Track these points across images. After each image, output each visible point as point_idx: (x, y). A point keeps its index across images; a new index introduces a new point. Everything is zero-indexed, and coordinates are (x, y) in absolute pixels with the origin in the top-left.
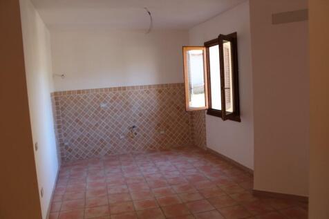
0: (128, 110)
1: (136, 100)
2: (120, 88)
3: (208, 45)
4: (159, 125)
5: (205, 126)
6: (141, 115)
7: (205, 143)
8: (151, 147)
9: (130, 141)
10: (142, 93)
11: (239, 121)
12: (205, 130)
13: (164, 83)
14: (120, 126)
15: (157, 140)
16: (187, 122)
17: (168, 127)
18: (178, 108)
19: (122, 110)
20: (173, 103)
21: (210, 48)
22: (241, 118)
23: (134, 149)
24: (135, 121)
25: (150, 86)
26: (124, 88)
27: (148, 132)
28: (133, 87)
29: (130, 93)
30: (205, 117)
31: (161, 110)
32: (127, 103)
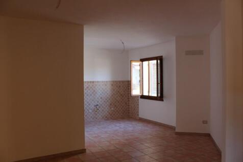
0: (94, 95)
1: (99, 89)
2: (91, 82)
3: (142, 60)
4: (111, 104)
5: (138, 105)
6: (101, 98)
7: (138, 115)
8: (106, 117)
9: (95, 113)
10: (103, 85)
12: (138, 108)
13: (115, 80)
14: (89, 104)
15: (109, 113)
16: (126, 103)
17: (116, 106)
18: (121, 95)
19: (91, 95)
20: (118, 92)
21: (144, 62)
23: (96, 118)
24: (98, 102)
25: (107, 82)
26: (93, 82)
27: (105, 108)
28: (98, 82)
29: (96, 85)
30: (138, 100)
31: (112, 95)
32: (94, 91)
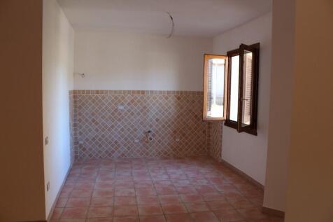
0: (145, 114)
1: (154, 105)
2: (138, 92)
4: (175, 132)
5: (221, 136)
6: (157, 120)
7: (220, 155)
8: (166, 153)
9: (144, 145)
10: (161, 98)
11: (256, 134)
12: (221, 141)
13: (184, 90)
14: (135, 130)
15: (172, 147)
16: (204, 132)
18: (196, 116)
19: (138, 114)
20: (190, 111)
22: (258, 132)
23: (147, 154)
24: (151, 126)
25: (169, 92)
26: (143, 92)
27: (163, 138)
28: (152, 92)
29: (148, 98)
30: (222, 127)
31: (178, 117)
32: (145, 107)
